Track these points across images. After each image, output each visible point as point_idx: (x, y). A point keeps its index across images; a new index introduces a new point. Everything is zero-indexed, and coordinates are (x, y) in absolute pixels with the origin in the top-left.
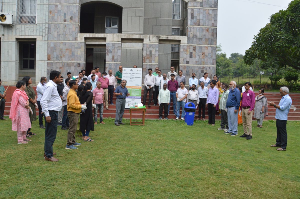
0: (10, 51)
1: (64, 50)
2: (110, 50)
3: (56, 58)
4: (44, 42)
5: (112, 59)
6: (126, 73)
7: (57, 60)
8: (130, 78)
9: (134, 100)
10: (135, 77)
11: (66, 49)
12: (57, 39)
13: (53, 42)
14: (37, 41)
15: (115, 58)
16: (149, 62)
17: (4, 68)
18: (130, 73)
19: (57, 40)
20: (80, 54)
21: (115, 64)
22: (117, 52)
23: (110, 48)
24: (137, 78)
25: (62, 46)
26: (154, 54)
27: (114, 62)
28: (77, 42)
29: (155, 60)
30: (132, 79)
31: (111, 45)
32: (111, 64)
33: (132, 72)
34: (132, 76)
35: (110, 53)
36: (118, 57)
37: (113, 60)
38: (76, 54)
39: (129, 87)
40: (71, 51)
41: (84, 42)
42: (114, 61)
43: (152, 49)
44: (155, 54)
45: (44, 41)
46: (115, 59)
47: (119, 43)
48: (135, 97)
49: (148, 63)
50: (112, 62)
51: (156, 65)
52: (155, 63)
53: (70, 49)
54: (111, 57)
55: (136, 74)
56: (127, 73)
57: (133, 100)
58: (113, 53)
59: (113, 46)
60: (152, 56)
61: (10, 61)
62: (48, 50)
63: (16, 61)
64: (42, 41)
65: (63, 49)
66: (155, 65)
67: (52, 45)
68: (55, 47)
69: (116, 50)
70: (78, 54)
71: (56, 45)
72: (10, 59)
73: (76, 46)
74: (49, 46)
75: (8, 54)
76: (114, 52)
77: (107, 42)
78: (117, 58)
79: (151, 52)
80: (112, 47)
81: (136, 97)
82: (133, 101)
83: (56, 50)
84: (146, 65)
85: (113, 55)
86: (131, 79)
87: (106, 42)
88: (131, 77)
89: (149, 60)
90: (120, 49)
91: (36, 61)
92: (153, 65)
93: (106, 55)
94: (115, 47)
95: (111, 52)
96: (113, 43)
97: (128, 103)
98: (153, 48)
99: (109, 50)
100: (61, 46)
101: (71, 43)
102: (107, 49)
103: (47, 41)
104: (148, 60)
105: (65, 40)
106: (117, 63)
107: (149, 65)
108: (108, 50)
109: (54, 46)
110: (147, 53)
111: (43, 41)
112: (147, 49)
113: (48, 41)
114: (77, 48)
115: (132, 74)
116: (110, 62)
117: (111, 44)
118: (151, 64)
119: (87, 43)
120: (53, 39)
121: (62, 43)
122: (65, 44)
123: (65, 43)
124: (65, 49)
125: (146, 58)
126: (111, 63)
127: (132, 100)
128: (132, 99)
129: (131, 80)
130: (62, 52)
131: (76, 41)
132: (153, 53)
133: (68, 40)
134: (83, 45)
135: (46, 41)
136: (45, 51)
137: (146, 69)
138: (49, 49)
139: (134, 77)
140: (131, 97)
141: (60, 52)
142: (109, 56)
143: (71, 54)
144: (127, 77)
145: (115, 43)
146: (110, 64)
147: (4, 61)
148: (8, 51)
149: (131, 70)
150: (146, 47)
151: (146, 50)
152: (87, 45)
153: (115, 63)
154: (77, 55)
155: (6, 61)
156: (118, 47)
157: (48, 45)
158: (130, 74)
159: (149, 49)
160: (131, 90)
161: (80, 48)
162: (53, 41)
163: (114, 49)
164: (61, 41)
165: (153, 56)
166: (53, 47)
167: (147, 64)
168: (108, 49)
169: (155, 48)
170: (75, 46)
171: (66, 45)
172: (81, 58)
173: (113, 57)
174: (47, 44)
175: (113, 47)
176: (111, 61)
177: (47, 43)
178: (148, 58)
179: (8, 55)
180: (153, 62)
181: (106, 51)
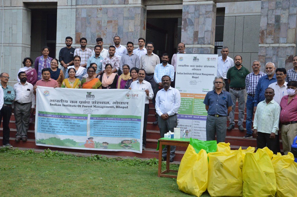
0: (14, 27)
1: (104, 23)
2: (189, 19)
3: (90, 39)
4: (70, 9)
5: (193, 39)
6: (183, 66)
7: (92, 43)
8: (192, 75)
9: (198, 123)
10: (203, 74)
11: (109, 22)
12: (92, 3)
13: (85, 8)
14: (58, 7)
15: (200, 36)
16: (273, 42)
17: (3, 57)
18: (192, 66)
19: (92, 5)
20: (133, 30)
21: (198, 48)
22: (204, 24)
23: (190, 16)
24: (207, 75)
25: (100, 15)
26: (285, 24)
27: (198, 44)
28: (128, 6)
29: (287, 37)
30: (196, 78)
31: (192, 10)
32: (191, 50)
33: (196, 63)
34: (195, 72)
35: (189, 26)
36: (206, 33)
37: (195, 40)
38: (125, 30)
39: (188, 95)
40: (117, 24)
41: (140, 5)
42: (196, 43)
43: (283, 11)
44: (288, 24)
45: (70, 7)
46: (199, 38)
47: (208, 5)
48: (201, 118)
49: (270, 44)
50: (193, 44)
51: (289, 47)
52: (287, 43)
53: (115, 21)
54: (192, 35)
55: (205, 66)
56: (185, 65)
57: (196, 123)
58: (195, 24)
59: (195, 10)
60: (279, 29)
61: (14, 45)
62: (76, 24)
63: (23, 45)
64: (66, 7)
65: (103, 21)
66: (286, 48)
67: (84, 15)
68: (89, 18)
69: (202, 19)
70: (130, 30)
71: (90, 14)
72: (13, 42)
73: (126, 14)
74: (78, 16)
75: (11, 33)
76: (198, 23)
77: (184, 3)
78: (203, 37)
79: (278, 19)
80: (194, 13)
81: (203, 118)
82: (196, 126)
83: (90, 23)
84: (266, 48)
85: (196, 30)
86: (193, 77)
87: (182, 4)
88: (194, 74)
89: (273, 36)
90: (209, 17)
91: (57, 45)
92: (283, 47)
93: (182, 30)
94: (201, 13)
95: (192, 24)
96: (195, 5)
97: (186, 128)
98: (283, 9)
99: (187, 20)
100: (98, 16)
101: (117, 8)
102: (183, 17)
103: (75, 7)
104: (270, 36)
105: (107, 3)
106: (203, 46)
107: (273, 47)
108: (185, 19)
109: (88, 15)
110: (270, 22)
111: (68, 7)
112: (270, 12)
113: (77, 7)
114: (127, 18)
115: (195, 68)
116: (189, 44)
117: (192, 7)
118: (277, 45)
119: (149, 8)
120: (85, 3)
121: (101, 9)
122: (106, 11)
123: (107, 9)
124: (107, 22)
125: (265, 33)
126: (192, 46)
127: (194, 123)
128: (194, 121)
129: (194, 79)
130: (100, 27)
131: (126, 6)
132: (284, 20)
133: (112, 2)
134: (139, 11)
135: (73, 7)
136: (71, 25)
137: (265, 59)
138: (79, 22)
139: (200, 74)
140: (193, 116)
141: (98, 28)
142: (188, 32)
143: (117, 31)
144: (185, 74)
145: (200, 5)
146: (190, 48)
147: (4, 45)
148: (11, 27)
149: (195, 59)
150: (267, 9)
151: (268, 16)
152: (150, 12)
153: (199, 46)
154: (127, 32)
155: (8, 45)
156: (206, 12)
157: (76, 15)
158: (193, 68)
159: (274, 13)
160: (192, 102)
161: (132, 18)
162: (86, 6)
163: (199, 17)
164: (99, 6)
165: (283, 28)
166: (86, 18)
167: (268, 47)
168: (185, 17)
169: (289, 8)
170: (123, 14)
171: (109, 13)
172: (134, 38)
173: (196, 34)
174: (75, 13)
175: (196, 13)
176: (191, 43)
177: (75, 10)
178: (270, 34)
179: (11, 35)
180: (281, 40)
181: (183, 22)
